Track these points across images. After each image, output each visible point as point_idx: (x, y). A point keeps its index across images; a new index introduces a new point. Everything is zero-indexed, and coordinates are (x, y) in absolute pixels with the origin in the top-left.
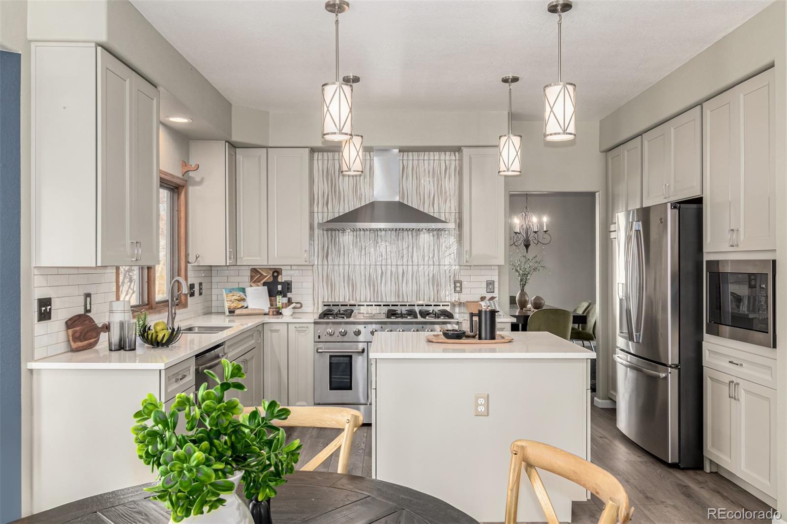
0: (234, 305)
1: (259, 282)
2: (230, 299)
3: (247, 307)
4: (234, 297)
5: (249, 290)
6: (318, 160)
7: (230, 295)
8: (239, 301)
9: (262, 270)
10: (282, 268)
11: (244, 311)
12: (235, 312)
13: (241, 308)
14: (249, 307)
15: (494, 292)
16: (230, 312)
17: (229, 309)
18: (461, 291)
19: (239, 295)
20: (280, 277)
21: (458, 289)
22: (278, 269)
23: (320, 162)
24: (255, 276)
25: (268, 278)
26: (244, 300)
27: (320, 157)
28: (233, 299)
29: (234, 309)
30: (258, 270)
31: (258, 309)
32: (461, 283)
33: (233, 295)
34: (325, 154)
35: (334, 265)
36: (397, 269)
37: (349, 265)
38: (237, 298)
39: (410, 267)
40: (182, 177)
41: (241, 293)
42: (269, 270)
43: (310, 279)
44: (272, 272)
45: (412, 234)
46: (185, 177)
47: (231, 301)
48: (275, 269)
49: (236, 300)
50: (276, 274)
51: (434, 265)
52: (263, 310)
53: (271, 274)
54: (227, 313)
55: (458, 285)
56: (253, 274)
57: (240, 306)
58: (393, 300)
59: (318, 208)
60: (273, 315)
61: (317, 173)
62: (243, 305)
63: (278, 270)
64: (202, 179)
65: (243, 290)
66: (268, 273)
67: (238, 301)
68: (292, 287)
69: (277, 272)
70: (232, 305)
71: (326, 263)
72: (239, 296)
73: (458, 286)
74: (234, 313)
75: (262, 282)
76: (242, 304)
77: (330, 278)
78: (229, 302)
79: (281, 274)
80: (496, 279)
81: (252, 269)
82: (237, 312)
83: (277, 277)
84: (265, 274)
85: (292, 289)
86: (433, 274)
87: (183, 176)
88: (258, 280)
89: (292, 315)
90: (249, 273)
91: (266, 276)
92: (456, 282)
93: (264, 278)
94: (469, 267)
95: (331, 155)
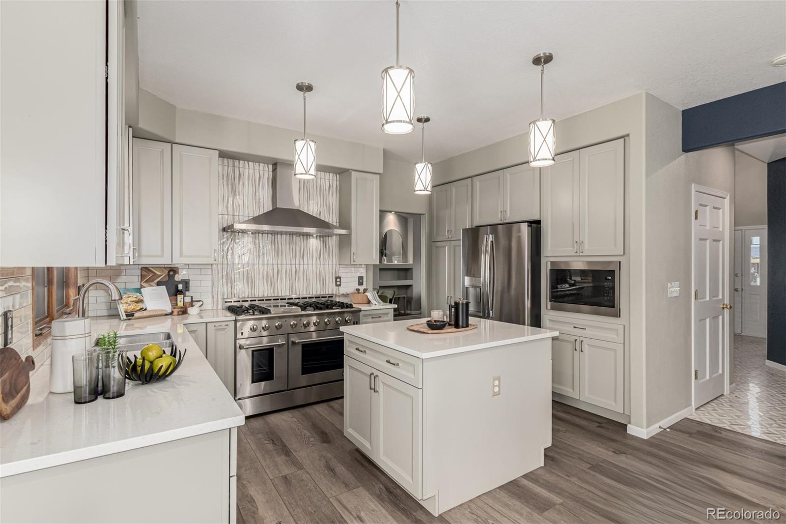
0: (130, 308)
1: (152, 282)
2: (125, 301)
3: (146, 310)
4: (130, 299)
5: (144, 291)
7: (125, 296)
9: (156, 269)
10: (179, 266)
11: (145, 313)
12: (135, 315)
13: (140, 310)
14: (148, 309)
15: (363, 285)
16: (127, 315)
17: (125, 312)
18: (340, 285)
19: (134, 296)
20: (177, 275)
21: (338, 283)
22: (174, 267)
24: (146, 276)
25: (162, 275)
26: (141, 301)
29: (132, 312)
30: (151, 269)
31: (159, 310)
32: (340, 278)
33: (129, 297)
38: (133, 299)
39: (301, 266)
41: (138, 294)
42: (164, 269)
43: (210, 278)
44: (167, 272)
45: (303, 238)
47: (127, 303)
48: (171, 267)
49: (133, 301)
50: (171, 273)
51: (320, 264)
52: (165, 310)
53: (167, 274)
54: (123, 316)
56: (144, 273)
57: (139, 308)
58: (288, 294)
60: (179, 315)
62: (142, 307)
63: (174, 269)
65: (139, 291)
66: (163, 272)
67: (136, 302)
68: (190, 286)
69: (173, 271)
70: (129, 307)
72: (136, 298)
73: (338, 280)
74: (133, 316)
75: (156, 281)
76: (140, 306)
78: (125, 305)
79: (178, 274)
80: (364, 275)
81: (142, 268)
82: (137, 315)
83: (174, 276)
84: (159, 274)
85: (190, 288)
86: (320, 271)
88: (151, 279)
89: (199, 314)
90: (138, 273)
91: (161, 275)
92: (336, 278)
93: (158, 278)
94: (346, 266)
95: (231, 161)
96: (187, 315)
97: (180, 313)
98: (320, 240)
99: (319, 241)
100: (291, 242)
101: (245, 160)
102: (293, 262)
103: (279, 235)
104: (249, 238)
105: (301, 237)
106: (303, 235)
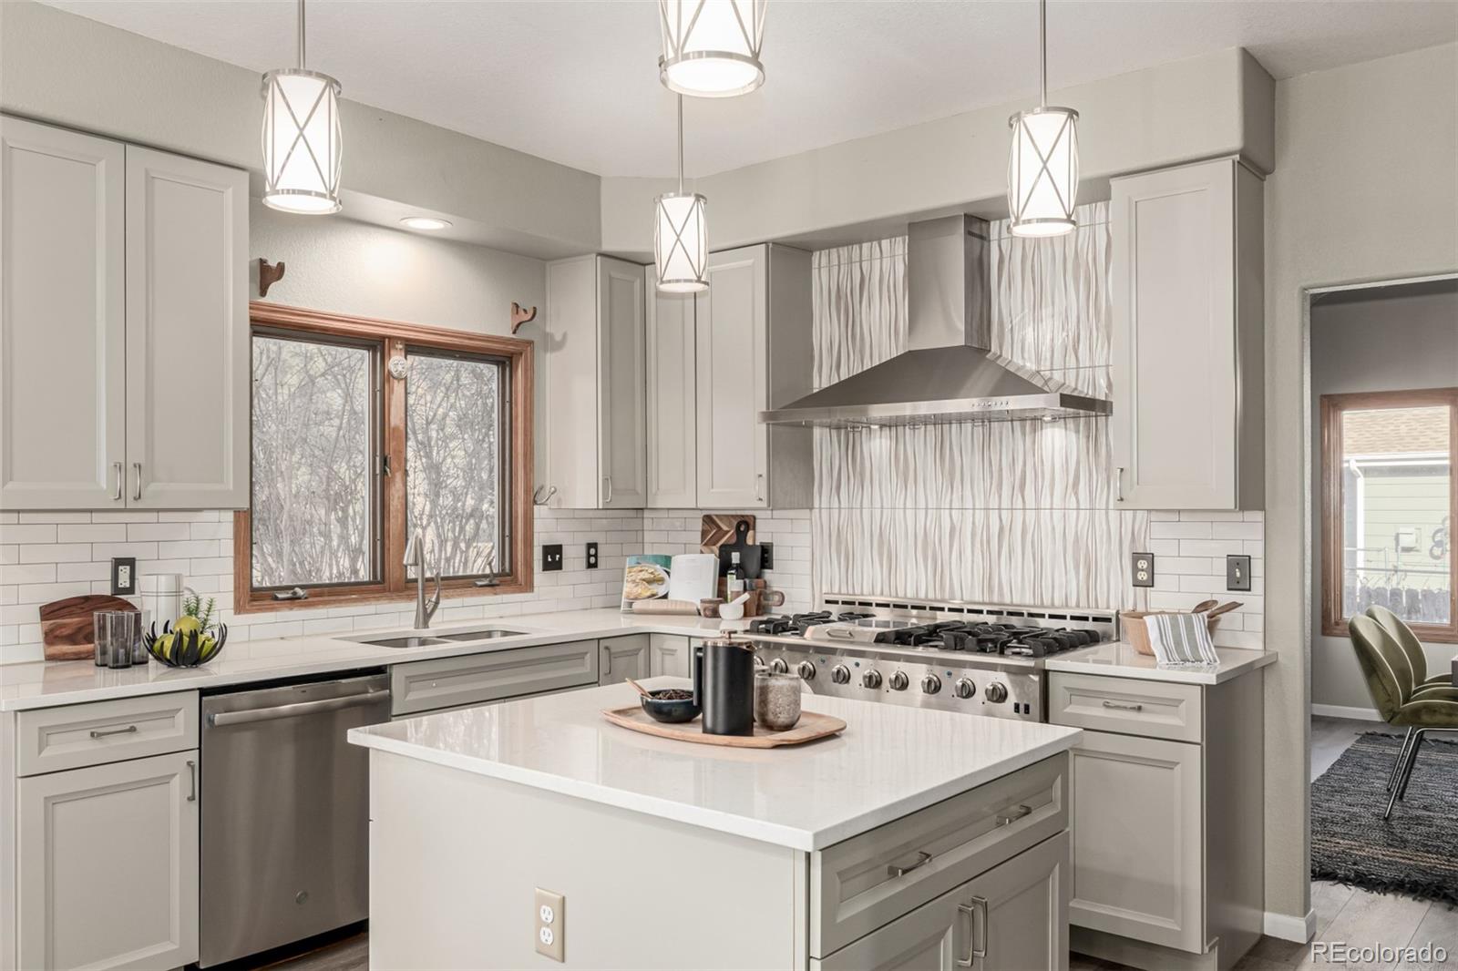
1: (714, 545)
2: (633, 578)
3: (665, 597)
4: (642, 573)
5: (679, 561)
6: (820, 269)
7: (635, 569)
8: (650, 582)
9: (721, 520)
10: (755, 513)
11: (652, 605)
13: (649, 597)
14: (668, 597)
15: (1249, 590)
16: (629, 605)
17: (626, 598)
18: (1150, 583)
19: (654, 570)
20: (751, 533)
22: (747, 516)
23: (824, 272)
24: (708, 533)
26: (662, 581)
27: (824, 261)
28: (639, 577)
30: (715, 518)
31: (685, 602)
32: (1151, 558)
33: (641, 571)
34: (834, 251)
35: (852, 508)
36: (988, 517)
37: (882, 508)
38: (646, 575)
39: (1019, 514)
40: (514, 336)
41: (658, 566)
42: (732, 519)
43: (806, 540)
44: (736, 524)
45: (1023, 428)
46: (521, 336)
47: (636, 582)
48: (743, 516)
49: (644, 580)
50: (743, 528)
51: (1078, 509)
53: (735, 529)
54: (623, 607)
55: (1143, 564)
56: (707, 527)
57: (649, 594)
59: (820, 377)
61: (818, 300)
62: (655, 591)
63: (747, 519)
64: (565, 336)
65: (666, 561)
66: (730, 525)
67: (648, 582)
69: (745, 524)
70: (635, 590)
71: (836, 505)
72: (652, 573)
73: (1142, 567)
75: (717, 545)
76: (655, 589)
77: (843, 537)
78: (630, 585)
79: (754, 529)
80: (1256, 551)
81: (705, 516)
83: (746, 533)
84: (725, 528)
85: (774, 563)
86: (1077, 532)
87: (514, 332)
88: (714, 539)
90: (699, 525)
91: (727, 532)
92: (1137, 557)
93: (724, 536)
94: (1175, 517)
95: (844, 251)
96: (719, 619)
97: (708, 613)
98: (1077, 432)
99: (1073, 436)
100: (986, 444)
101: (871, 240)
102: (994, 503)
103: (954, 426)
104: (883, 440)
105: (1017, 424)
106: (1023, 420)
